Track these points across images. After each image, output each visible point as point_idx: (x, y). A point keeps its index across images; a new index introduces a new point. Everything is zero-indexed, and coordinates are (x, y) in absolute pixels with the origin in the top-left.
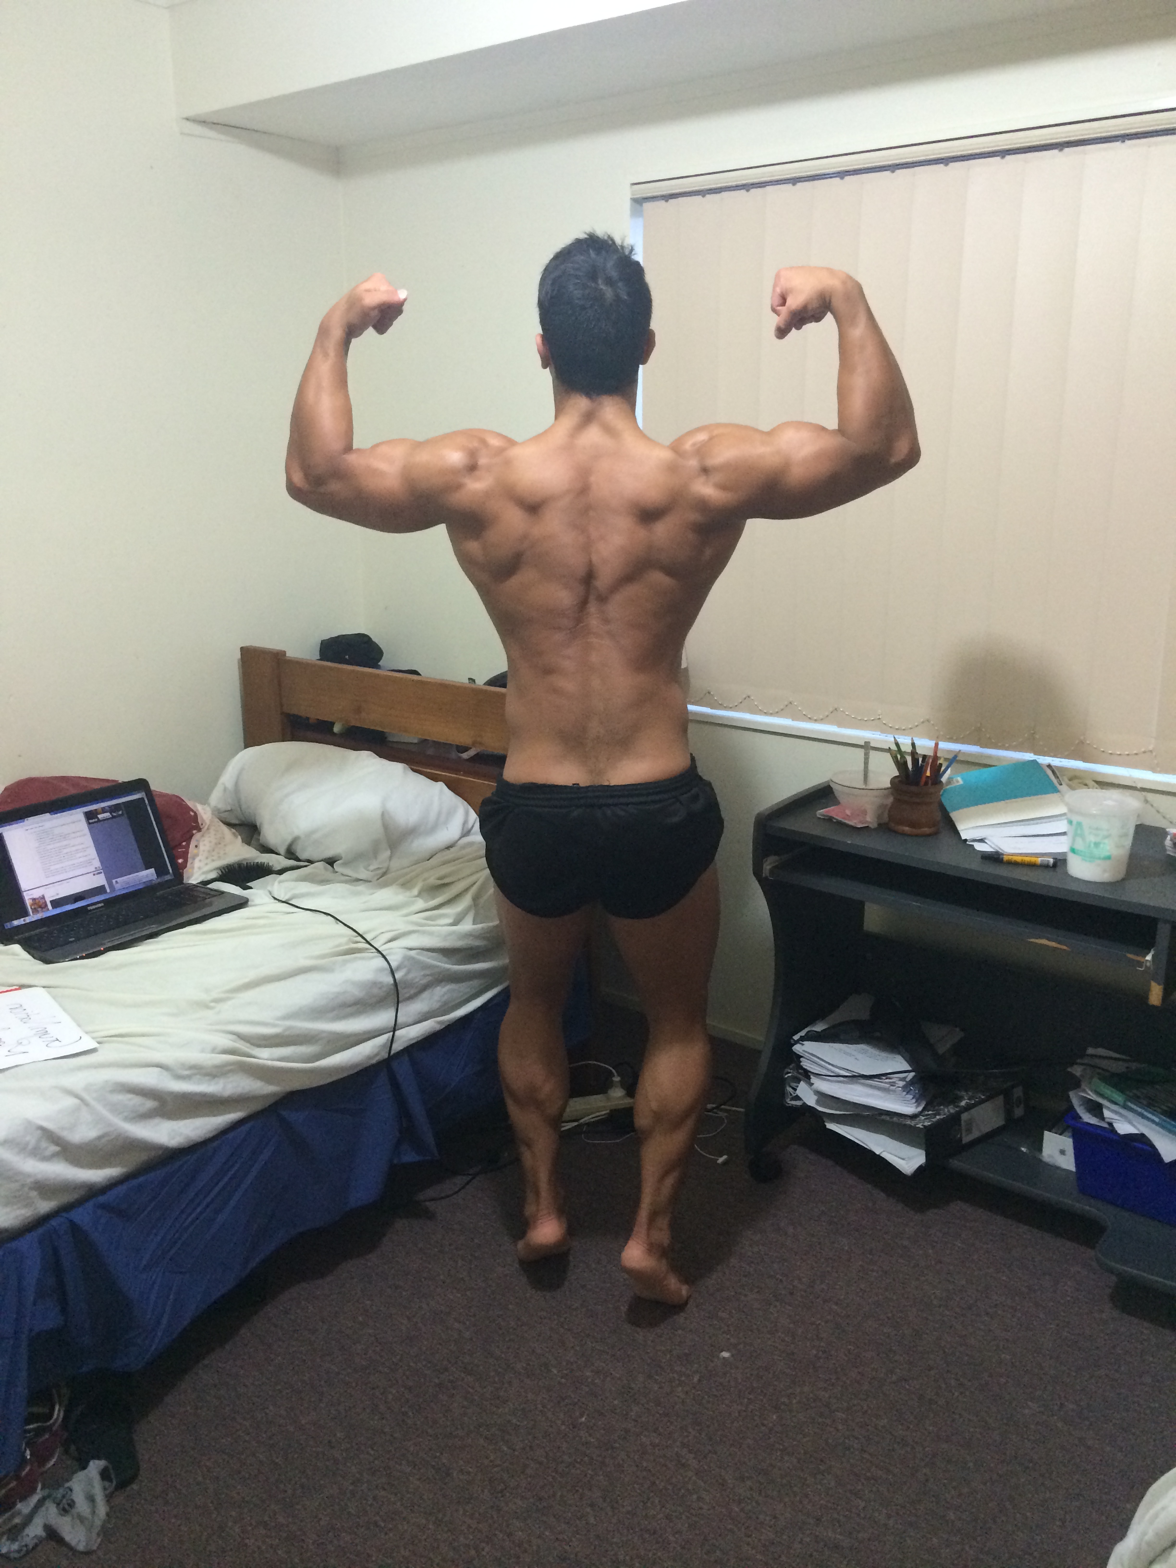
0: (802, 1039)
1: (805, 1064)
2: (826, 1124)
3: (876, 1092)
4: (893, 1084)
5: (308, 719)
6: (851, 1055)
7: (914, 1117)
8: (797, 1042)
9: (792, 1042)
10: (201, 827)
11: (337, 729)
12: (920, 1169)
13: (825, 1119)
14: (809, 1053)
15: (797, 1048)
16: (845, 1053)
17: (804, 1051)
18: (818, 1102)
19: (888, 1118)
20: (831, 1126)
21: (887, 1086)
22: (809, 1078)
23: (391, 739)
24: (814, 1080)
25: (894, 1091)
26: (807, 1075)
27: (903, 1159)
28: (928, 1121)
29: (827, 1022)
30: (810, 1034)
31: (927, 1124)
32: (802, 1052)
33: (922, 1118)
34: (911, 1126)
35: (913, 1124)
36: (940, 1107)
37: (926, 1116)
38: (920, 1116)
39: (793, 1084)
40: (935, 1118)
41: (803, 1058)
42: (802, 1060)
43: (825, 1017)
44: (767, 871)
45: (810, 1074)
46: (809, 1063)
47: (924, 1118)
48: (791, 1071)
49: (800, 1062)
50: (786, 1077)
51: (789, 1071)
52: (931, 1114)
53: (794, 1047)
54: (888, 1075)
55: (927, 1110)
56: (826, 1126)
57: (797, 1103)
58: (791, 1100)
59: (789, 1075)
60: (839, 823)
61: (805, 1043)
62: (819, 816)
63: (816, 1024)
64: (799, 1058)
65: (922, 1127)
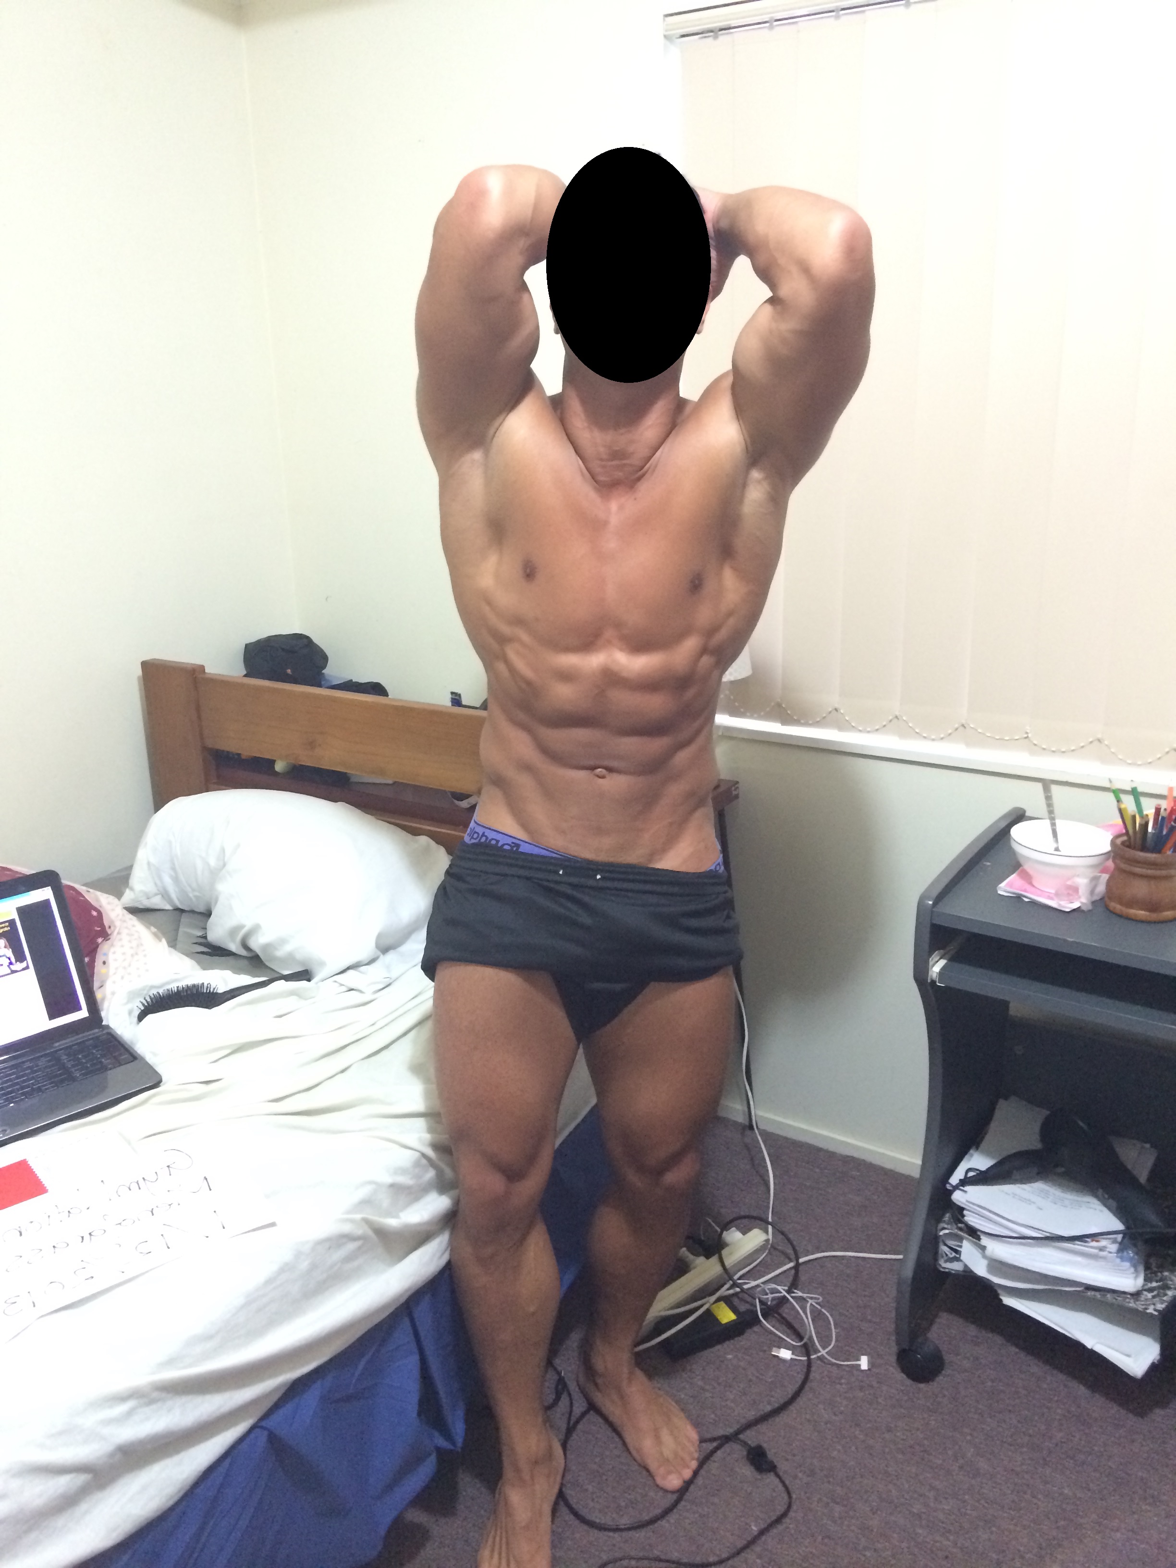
0: (964, 1182)
1: (971, 1219)
2: (1002, 1298)
3: (1079, 1259)
4: (1102, 1249)
5: (238, 755)
6: (1030, 1202)
7: (1136, 1295)
8: (956, 1188)
9: (948, 1187)
10: (109, 931)
11: (279, 767)
12: (1154, 1368)
13: (999, 1291)
14: (975, 1204)
15: (958, 1197)
16: (1022, 1199)
17: (969, 1201)
18: (991, 1271)
19: (1098, 1295)
20: (1010, 1301)
21: (1095, 1251)
22: (979, 1239)
24: (985, 1241)
25: (1104, 1258)
26: (974, 1233)
27: (1128, 1356)
28: (1162, 1302)
29: (988, 1154)
30: (971, 1174)
31: (1161, 1307)
32: (964, 1201)
33: (1150, 1295)
34: (1137, 1310)
35: (1140, 1308)
36: (1166, 1274)
37: (1155, 1293)
38: (1145, 1293)
39: (951, 1243)
40: (1166, 1295)
41: (968, 1210)
42: (965, 1212)
43: (983, 1145)
44: (932, 976)
45: (979, 1233)
46: (975, 1218)
47: (1154, 1297)
48: (949, 1227)
49: (963, 1216)
50: (941, 1233)
51: (946, 1226)
52: (1159, 1288)
53: (951, 1192)
54: (1094, 1236)
55: (1151, 1282)
56: (1001, 1300)
57: (956, 1267)
58: (946, 1261)
59: (947, 1231)
60: (1034, 903)
61: (967, 1188)
62: (1000, 892)
63: (972, 1156)
64: (961, 1210)
65: (1156, 1313)
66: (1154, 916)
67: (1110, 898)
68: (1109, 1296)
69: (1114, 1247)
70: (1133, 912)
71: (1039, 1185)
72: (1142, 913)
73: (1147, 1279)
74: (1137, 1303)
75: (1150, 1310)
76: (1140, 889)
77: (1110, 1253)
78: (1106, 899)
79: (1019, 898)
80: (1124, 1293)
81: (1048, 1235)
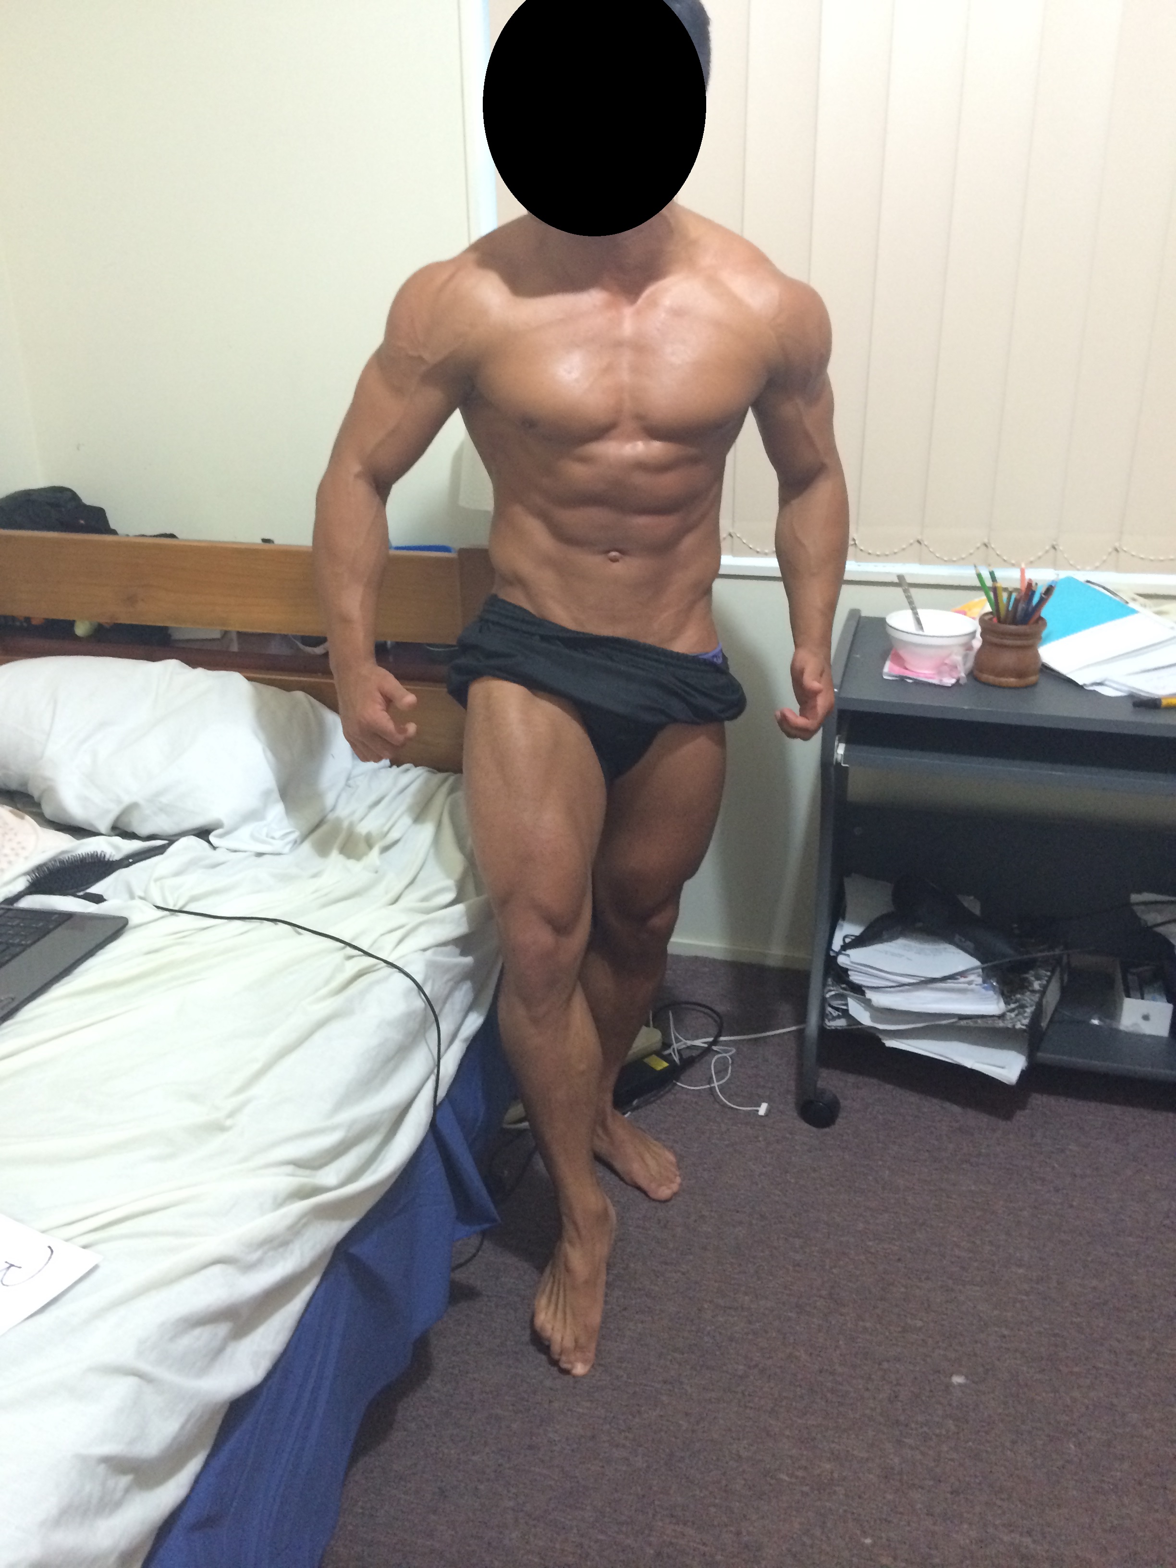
0: (845, 947)
1: (855, 978)
2: (885, 1042)
3: (954, 996)
4: (970, 983)
5: (28, 619)
6: (901, 956)
7: (1002, 1017)
8: (838, 953)
9: (832, 954)
11: (81, 629)
12: (1024, 1075)
13: (881, 1036)
14: (858, 964)
15: (842, 960)
16: (893, 954)
17: (852, 962)
18: (873, 1019)
19: (970, 1023)
20: (890, 1043)
21: (966, 985)
22: (863, 993)
23: (177, 636)
24: (869, 994)
25: (972, 990)
26: (858, 990)
27: (1003, 1068)
28: (1025, 1018)
29: (855, 921)
30: (848, 940)
31: (1026, 1021)
32: (848, 963)
33: (1013, 1015)
34: (1008, 1028)
35: (1010, 1026)
36: (1018, 996)
37: (1016, 1012)
38: (1008, 1014)
39: (836, 1003)
40: (1025, 1012)
41: (851, 970)
42: (849, 973)
43: (847, 916)
44: (837, 759)
45: (864, 989)
46: (860, 976)
47: (1017, 1015)
48: (835, 988)
49: (848, 976)
50: (828, 996)
51: (832, 988)
52: (1017, 1008)
53: (835, 958)
54: (963, 974)
55: (1009, 1005)
56: (884, 1044)
57: (841, 1023)
58: (829, 1021)
59: (833, 993)
60: (917, 683)
61: (848, 952)
62: (885, 677)
63: (842, 926)
64: (845, 971)
65: (1024, 1027)
66: (1022, 682)
67: (981, 671)
68: (979, 1021)
69: (979, 980)
70: (1004, 680)
71: (901, 942)
72: (1012, 681)
73: (1007, 1003)
74: (1006, 1022)
75: (1018, 1026)
76: (1008, 659)
77: (976, 985)
78: (976, 673)
79: (902, 679)
80: (993, 1016)
81: (923, 979)
